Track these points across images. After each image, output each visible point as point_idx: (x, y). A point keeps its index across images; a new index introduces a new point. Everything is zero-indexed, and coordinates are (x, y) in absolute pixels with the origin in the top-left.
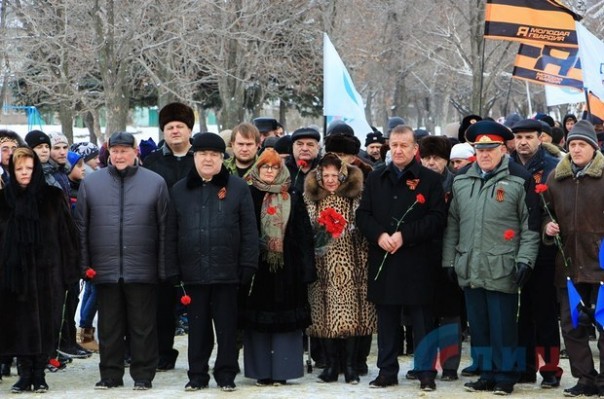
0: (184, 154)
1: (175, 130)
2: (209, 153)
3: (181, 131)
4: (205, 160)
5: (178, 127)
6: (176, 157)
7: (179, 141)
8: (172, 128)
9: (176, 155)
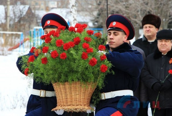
0: (153, 41)
1: (148, 29)
2: (164, 40)
3: (151, 29)
4: (162, 44)
5: (150, 27)
6: (149, 42)
7: (150, 34)
8: (146, 27)
9: (149, 41)
